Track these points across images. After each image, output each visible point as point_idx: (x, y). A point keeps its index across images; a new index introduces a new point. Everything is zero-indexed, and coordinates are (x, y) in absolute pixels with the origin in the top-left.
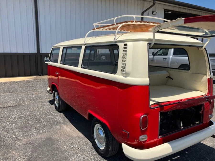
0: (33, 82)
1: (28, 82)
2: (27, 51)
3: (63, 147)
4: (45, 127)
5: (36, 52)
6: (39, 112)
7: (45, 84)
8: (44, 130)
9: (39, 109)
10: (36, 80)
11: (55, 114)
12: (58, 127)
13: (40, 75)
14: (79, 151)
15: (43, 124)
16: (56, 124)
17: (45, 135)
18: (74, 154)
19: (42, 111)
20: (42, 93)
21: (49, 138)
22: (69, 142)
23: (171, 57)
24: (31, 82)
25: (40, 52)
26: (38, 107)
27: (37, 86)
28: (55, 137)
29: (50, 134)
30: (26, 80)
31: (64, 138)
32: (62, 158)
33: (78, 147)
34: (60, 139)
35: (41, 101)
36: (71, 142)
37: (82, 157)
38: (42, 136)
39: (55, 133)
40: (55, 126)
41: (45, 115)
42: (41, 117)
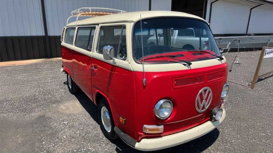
0: (41, 64)
1: (36, 64)
2: (34, 34)
3: (53, 124)
4: (41, 106)
5: (44, 35)
6: (39, 92)
7: (52, 66)
8: (40, 109)
9: (39, 89)
10: (44, 62)
11: (55, 94)
12: (54, 105)
13: (50, 58)
14: (68, 127)
15: (41, 103)
16: (53, 103)
17: (39, 113)
18: (62, 130)
19: (42, 91)
20: (47, 74)
21: (42, 116)
22: (60, 119)
23: (176, 37)
24: (40, 64)
25: (48, 35)
26: (39, 88)
27: (44, 68)
28: (49, 115)
29: (45, 112)
30: (35, 63)
31: (57, 115)
32: (49, 133)
33: (67, 123)
34: (53, 116)
35: (44, 82)
36: (62, 119)
37: (69, 132)
38: (36, 114)
39: (49, 111)
40: (51, 104)
41: (44, 95)
42: (40, 97)
